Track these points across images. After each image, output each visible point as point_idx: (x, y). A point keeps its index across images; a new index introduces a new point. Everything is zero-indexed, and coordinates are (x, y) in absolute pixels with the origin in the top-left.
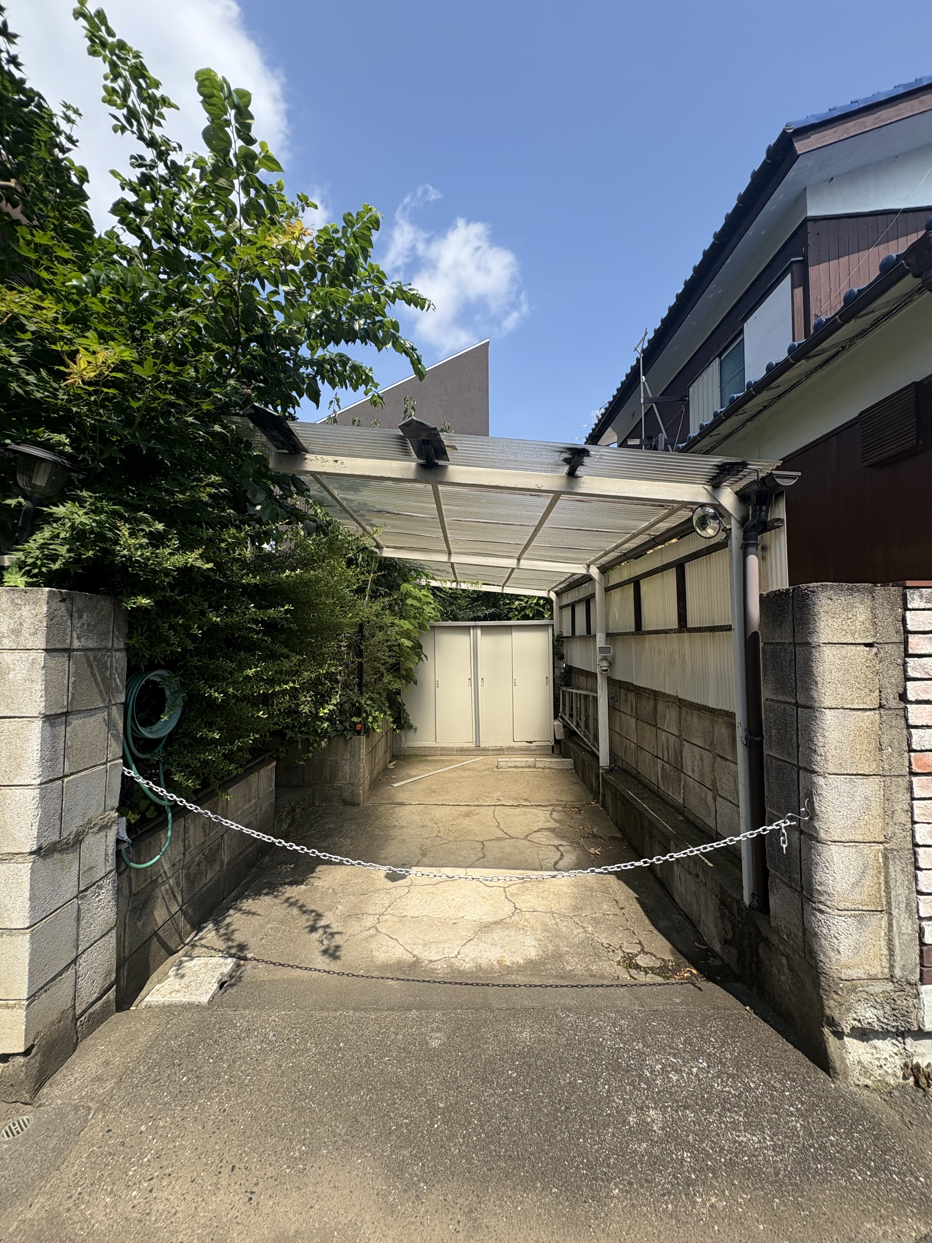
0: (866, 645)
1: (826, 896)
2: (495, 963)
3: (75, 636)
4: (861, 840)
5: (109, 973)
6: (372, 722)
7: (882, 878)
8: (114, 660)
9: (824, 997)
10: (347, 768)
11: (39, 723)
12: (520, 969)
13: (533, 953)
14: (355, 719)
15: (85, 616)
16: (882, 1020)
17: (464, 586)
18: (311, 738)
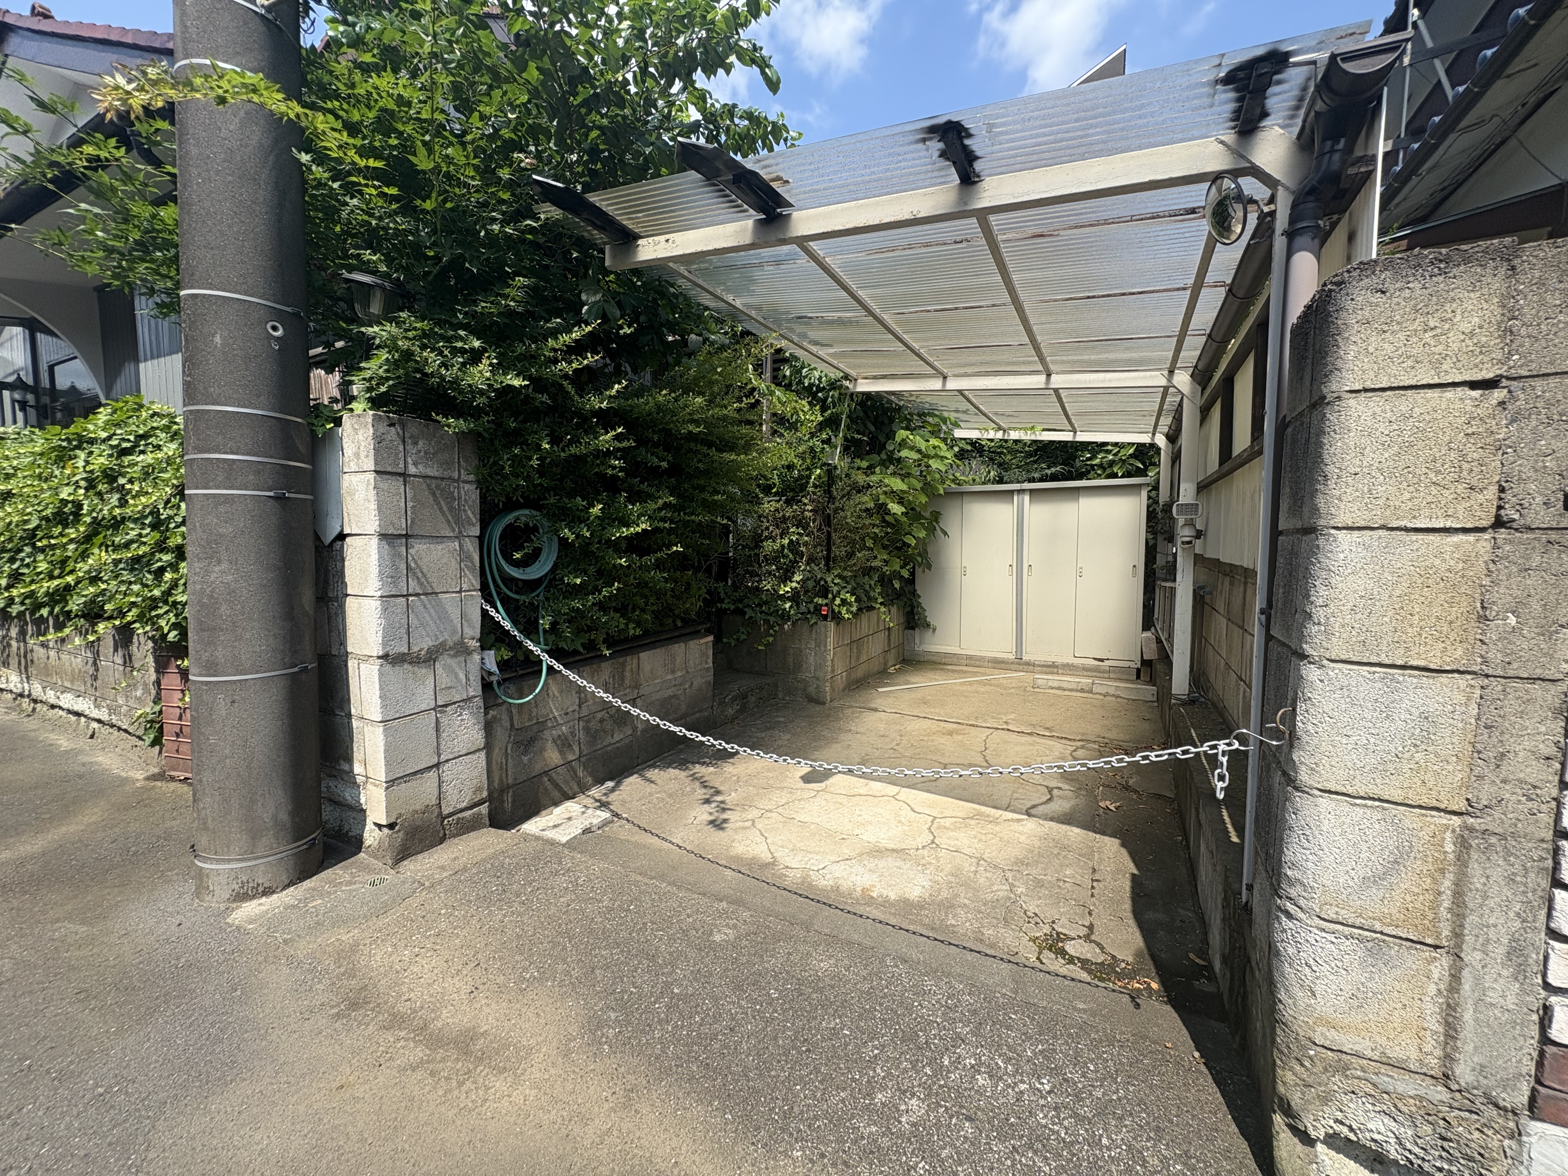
0: (1473, 385)
1: (1299, 889)
2: (858, 889)
3: (410, 460)
4: (1399, 800)
5: (479, 789)
6: (839, 606)
7: (1447, 883)
8: (462, 492)
9: (1278, 1062)
10: (811, 659)
11: (375, 541)
12: (886, 903)
13: (915, 893)
14: (820, 601)
15: (421, 443)
16: (1409, 1146)
17: (1014, 435)
18: (772, 619)
